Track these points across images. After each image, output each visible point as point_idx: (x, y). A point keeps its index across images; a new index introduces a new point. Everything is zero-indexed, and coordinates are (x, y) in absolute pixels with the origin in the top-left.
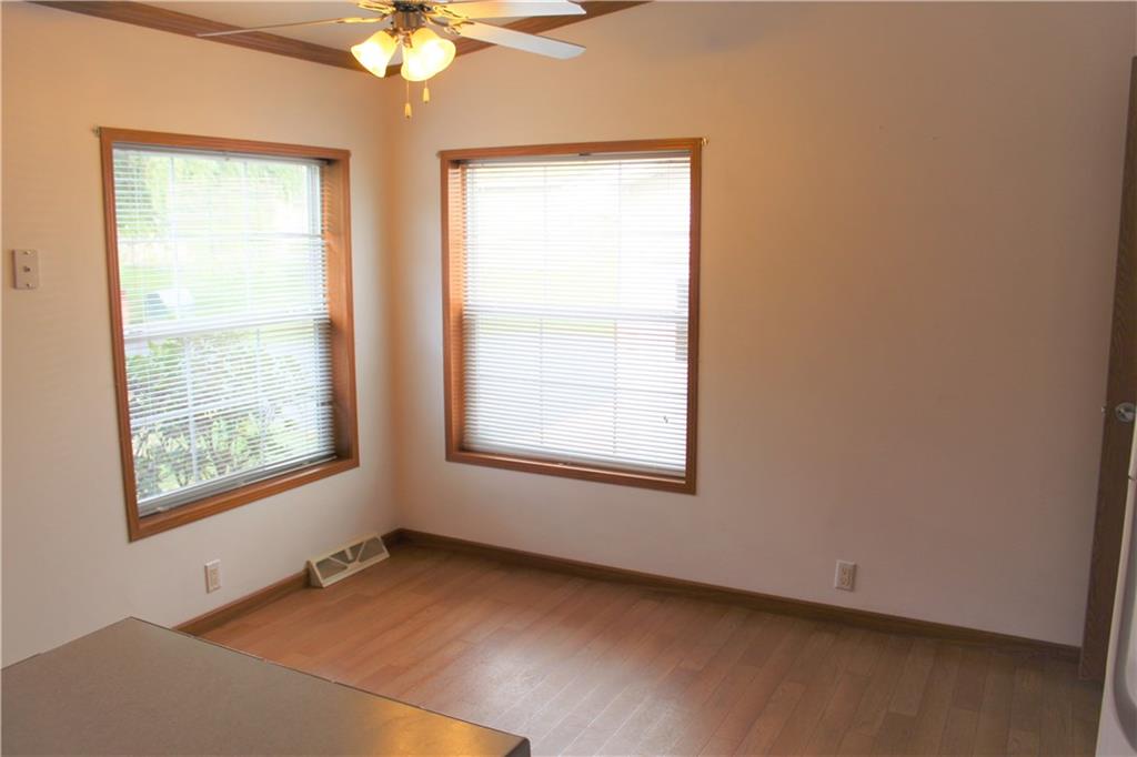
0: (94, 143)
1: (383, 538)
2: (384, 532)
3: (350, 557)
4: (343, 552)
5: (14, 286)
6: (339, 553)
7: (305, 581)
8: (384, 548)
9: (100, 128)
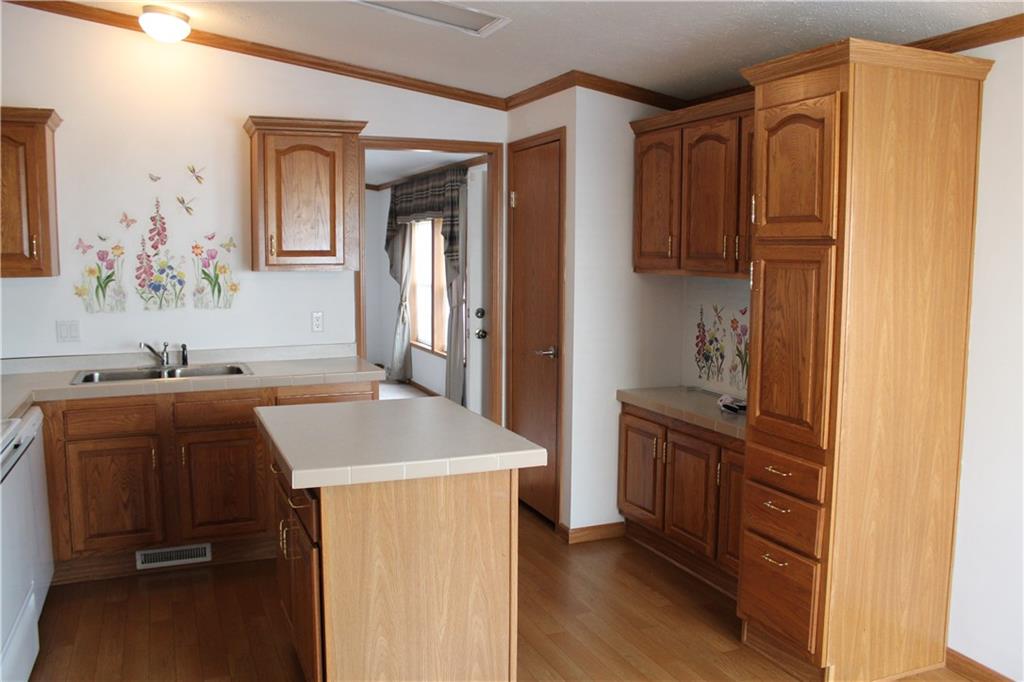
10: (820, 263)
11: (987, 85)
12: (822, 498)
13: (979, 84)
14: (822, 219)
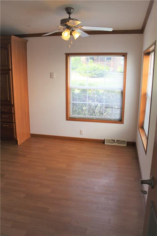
0: (65, 56)
1: (127, 142)
2: (128, 141)
3: (116, 142)
4: (115, 140)
5: (51, 78)
6: (113, 140)
7: (103, 142)
8: (126, 144)
9: (66, 53)
10: (8, 74)
11: (27, 44)
12: (13, 112)
13: (26, 44)
14: (8, 66)
